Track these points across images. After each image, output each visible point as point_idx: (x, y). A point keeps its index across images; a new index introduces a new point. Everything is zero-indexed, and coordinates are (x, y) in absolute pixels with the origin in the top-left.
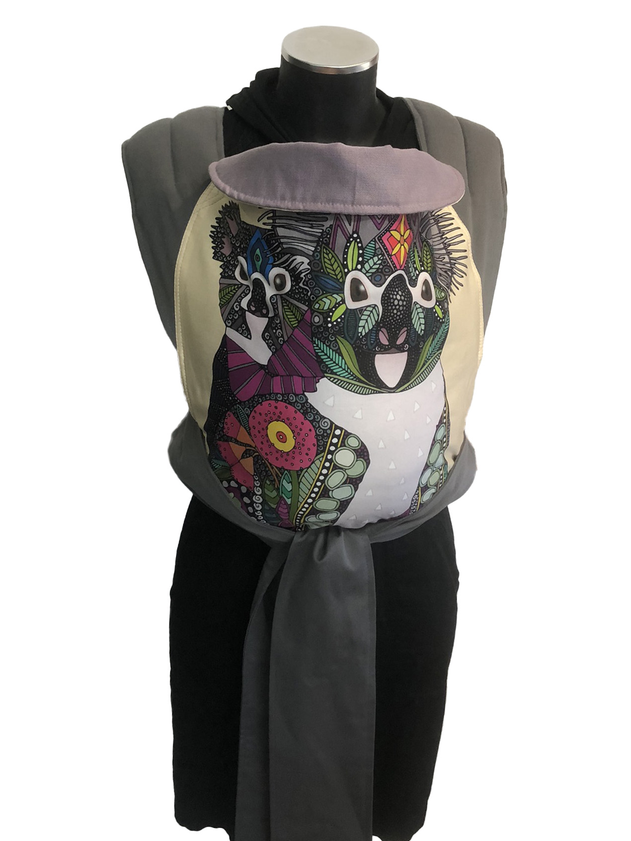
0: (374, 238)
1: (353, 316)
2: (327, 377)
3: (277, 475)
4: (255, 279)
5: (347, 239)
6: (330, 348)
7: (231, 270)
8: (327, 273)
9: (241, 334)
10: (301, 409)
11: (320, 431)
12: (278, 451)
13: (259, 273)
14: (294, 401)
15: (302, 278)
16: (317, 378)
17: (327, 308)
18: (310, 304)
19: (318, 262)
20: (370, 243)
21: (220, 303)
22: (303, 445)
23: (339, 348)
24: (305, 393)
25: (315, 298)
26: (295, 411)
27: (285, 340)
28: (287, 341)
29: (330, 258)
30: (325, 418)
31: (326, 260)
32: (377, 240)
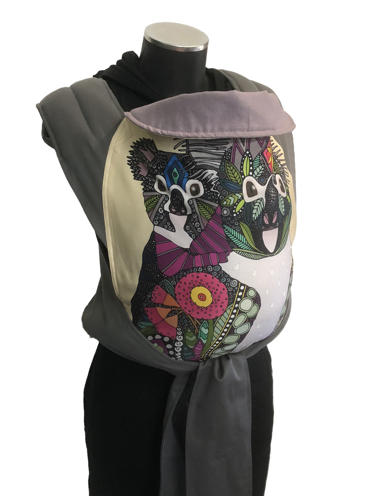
0: (259, 153)
1: (249, 207)
2: (234, 251)
3: (197, 325)
4: (174, 189)
5: (242, 155)
6: (236, 231)
7: (151, 186)
8: (230, 180)
9: (167, 229)
10: (217, 275)
11: (230, 289)
12: (198, 307)
13: (177, 185)
14: (211, 270)
15: (213, 185)
16: (228, 253)
17: (232, 204)
18: (220, 202)
19: (224, 173)
20: (257, 157)
21: (147, 210)
22: (218, 300)
23: (242, 230)
24: (220, 264)
25: (223, 198)
26: (213, 277)
27: (203, 229)
28: (204, 229)
29: (232, 169)
30: (234, 279)
31: (229, 171)
32: (261, 154)
